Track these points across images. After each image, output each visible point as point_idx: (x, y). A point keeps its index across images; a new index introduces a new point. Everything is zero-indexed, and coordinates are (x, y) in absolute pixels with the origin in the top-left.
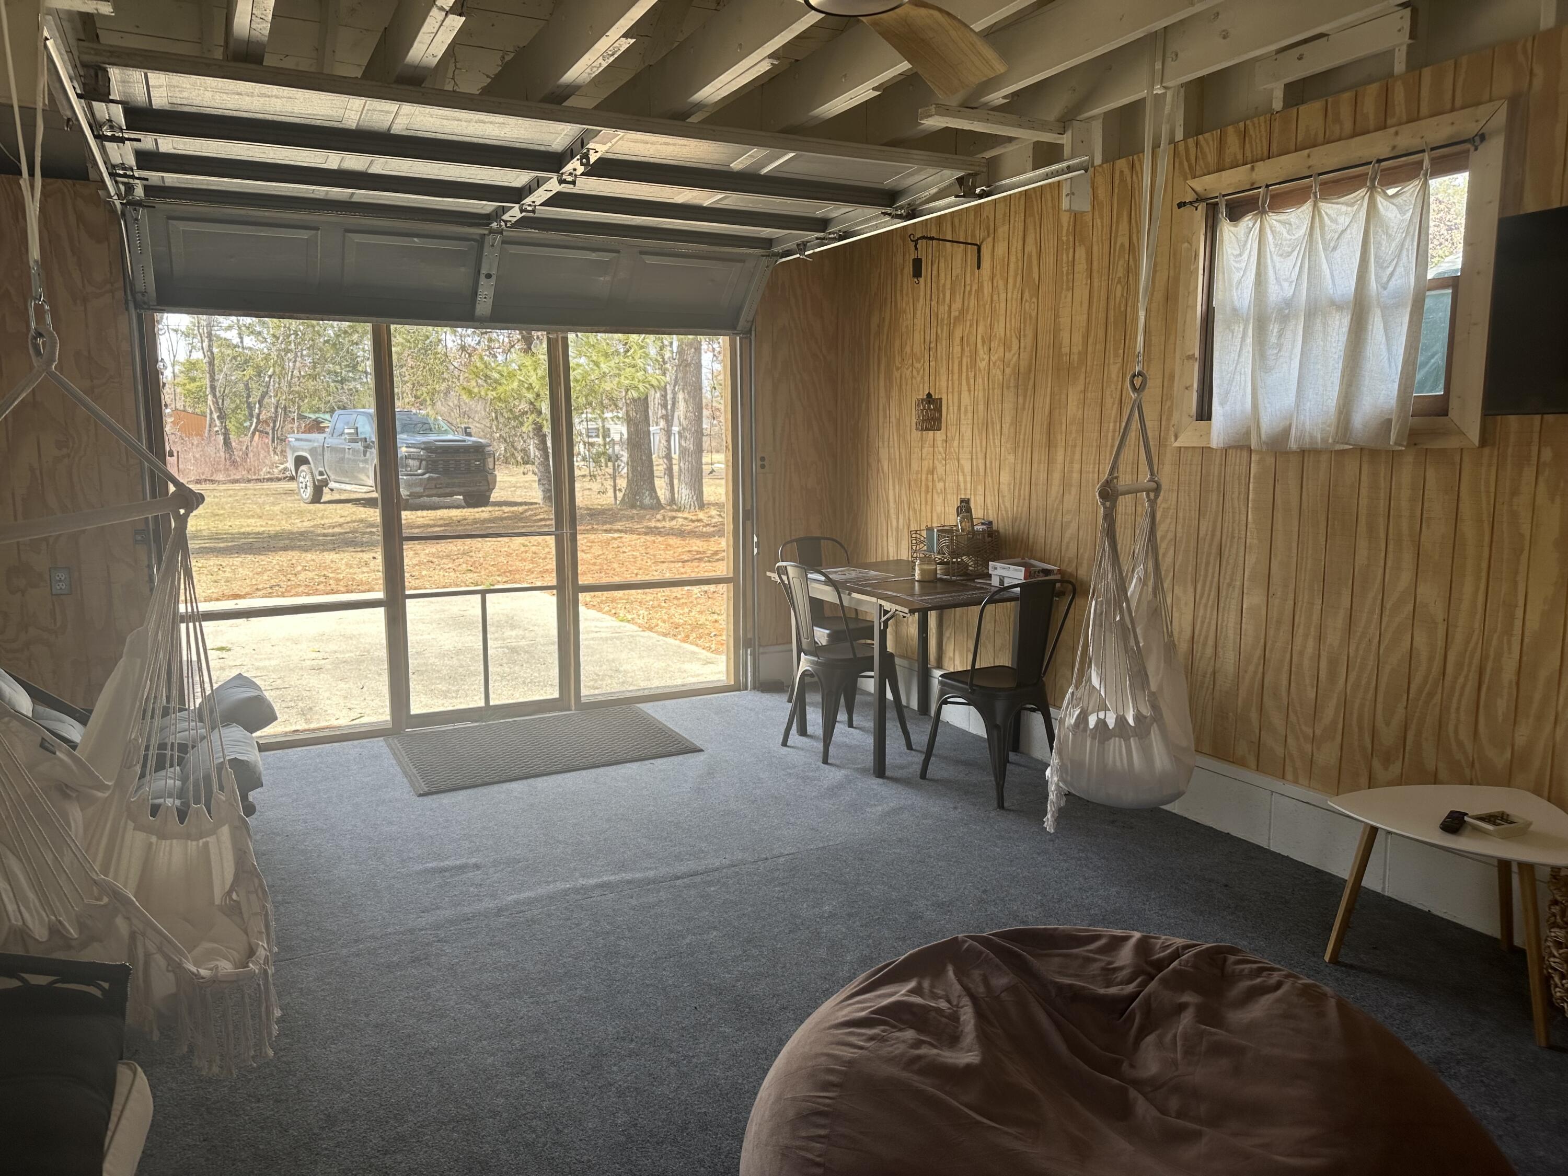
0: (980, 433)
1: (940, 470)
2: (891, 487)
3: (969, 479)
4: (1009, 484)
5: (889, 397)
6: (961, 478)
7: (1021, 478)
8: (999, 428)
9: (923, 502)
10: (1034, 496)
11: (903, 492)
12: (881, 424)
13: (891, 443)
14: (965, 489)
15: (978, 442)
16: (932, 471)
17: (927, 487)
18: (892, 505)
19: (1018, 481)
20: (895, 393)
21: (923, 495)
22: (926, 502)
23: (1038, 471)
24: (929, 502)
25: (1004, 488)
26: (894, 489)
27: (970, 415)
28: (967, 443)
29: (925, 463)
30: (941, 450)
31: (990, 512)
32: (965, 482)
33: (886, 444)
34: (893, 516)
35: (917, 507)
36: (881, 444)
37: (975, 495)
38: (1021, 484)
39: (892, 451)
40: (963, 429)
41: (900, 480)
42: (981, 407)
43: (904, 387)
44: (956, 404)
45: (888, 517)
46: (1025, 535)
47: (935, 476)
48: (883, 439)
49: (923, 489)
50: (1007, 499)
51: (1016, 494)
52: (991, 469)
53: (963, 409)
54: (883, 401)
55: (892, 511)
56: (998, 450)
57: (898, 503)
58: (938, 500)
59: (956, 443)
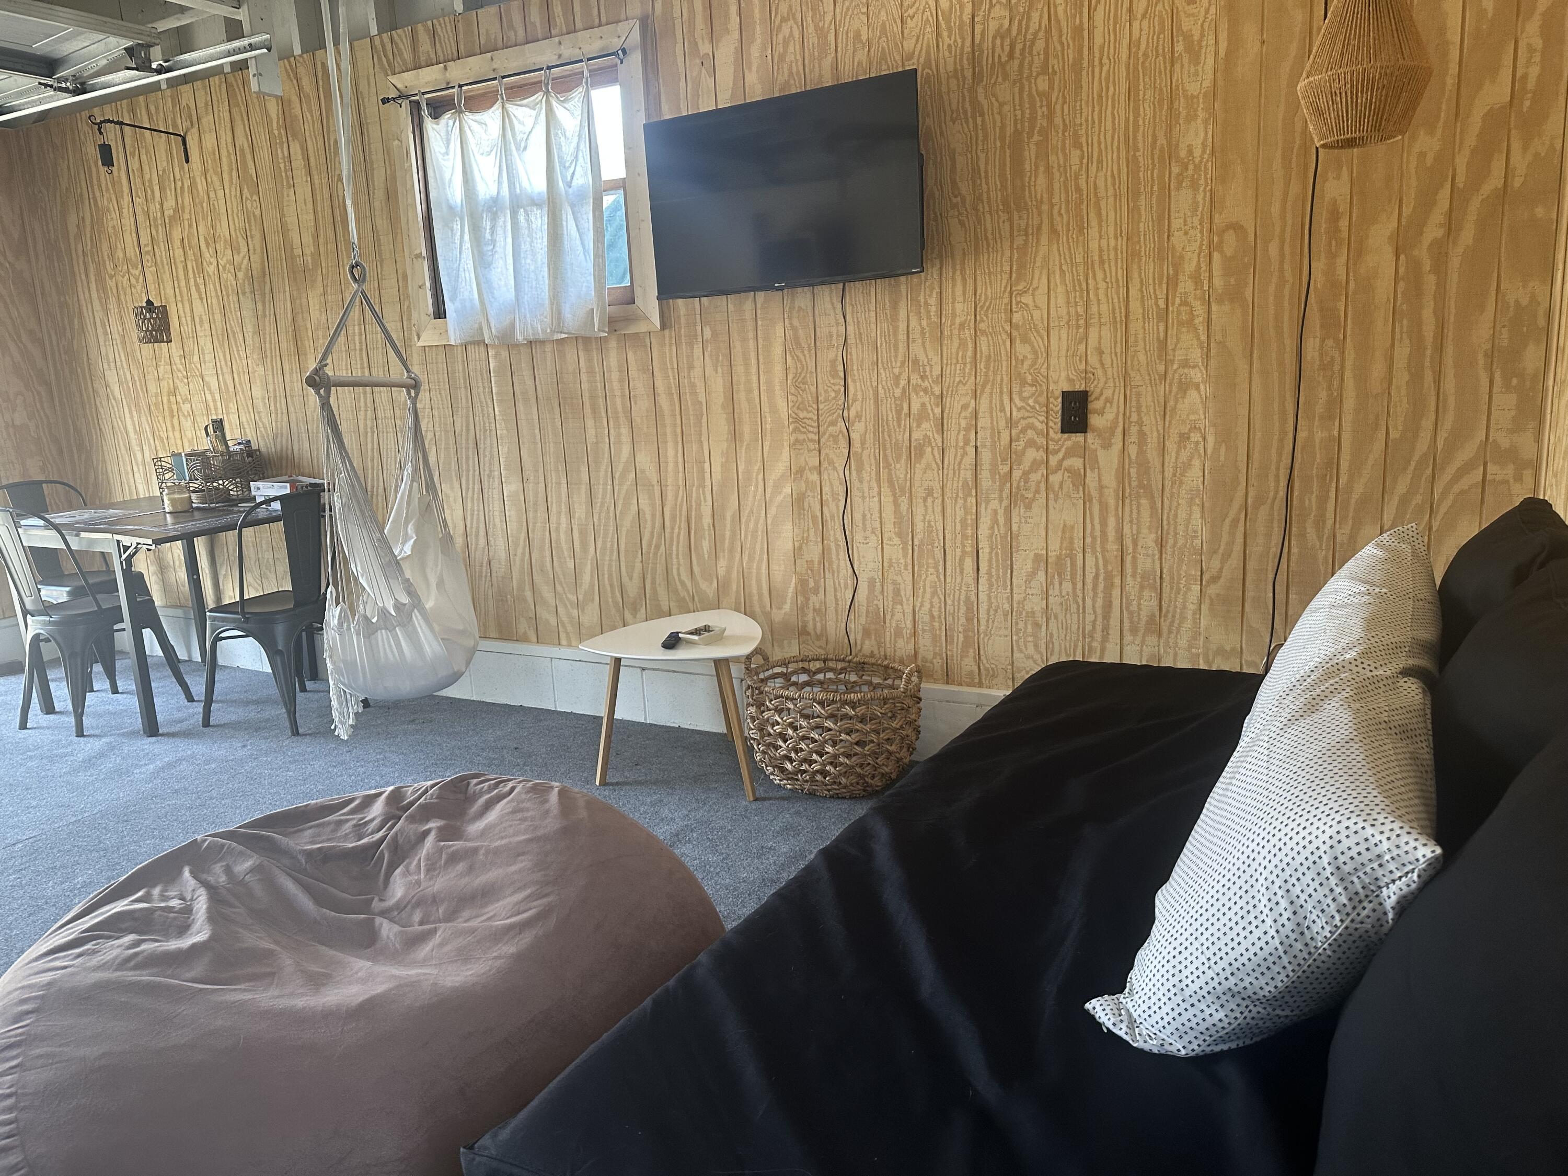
0: (222, 346)
1: (183, 389)
2: (127, 415)
3: (217, 396)
4: (264, 398)
5: (106, 311)
6: (209, 397)
7: (275, 390)
8: (241, 338)
9: (170, 428)
10: (291, 409)
11: (143, 419)
12: (102, 343)
13: (118, 364)
14: (216, 409)
15: (221, 354)
16: (174, 392)
17: (171, 411)
18: (132, 435)
19: (271, 394)
20: (112, 305)
21: (168, 419)
22: (173, 427)
23: (292, 382)
24: (177, 428)
25: (259, 403)
26: (132, 417)
27: (207, 326)
28: (209, 357)
29: (164, 384)
30: (180, 367)
31: (248, 431)
32: (214, 401)
33: (113, 365)
34: (136, 448)
35: (164, 435)
36: (106, 366)
37: (228, 414)
38: (275, 397)
39: (121, 372)
40: (201, 342)
41: (137, 406)
42: (218, 317)
43: (122, 297)
44: (189, 314)
45: (129, 448)
46: (290, 452)
47: (179, 398)
48: (108, 359)
49: (167, 413)
50: (263, 415)
51: (273, 408)
52: (241, 384)
53: (197, 319)
54: (99, 315)
55: (134, 443)
56: (244, 362)
57: (139, 433)
58: (187, 424)
59: (196, 358)
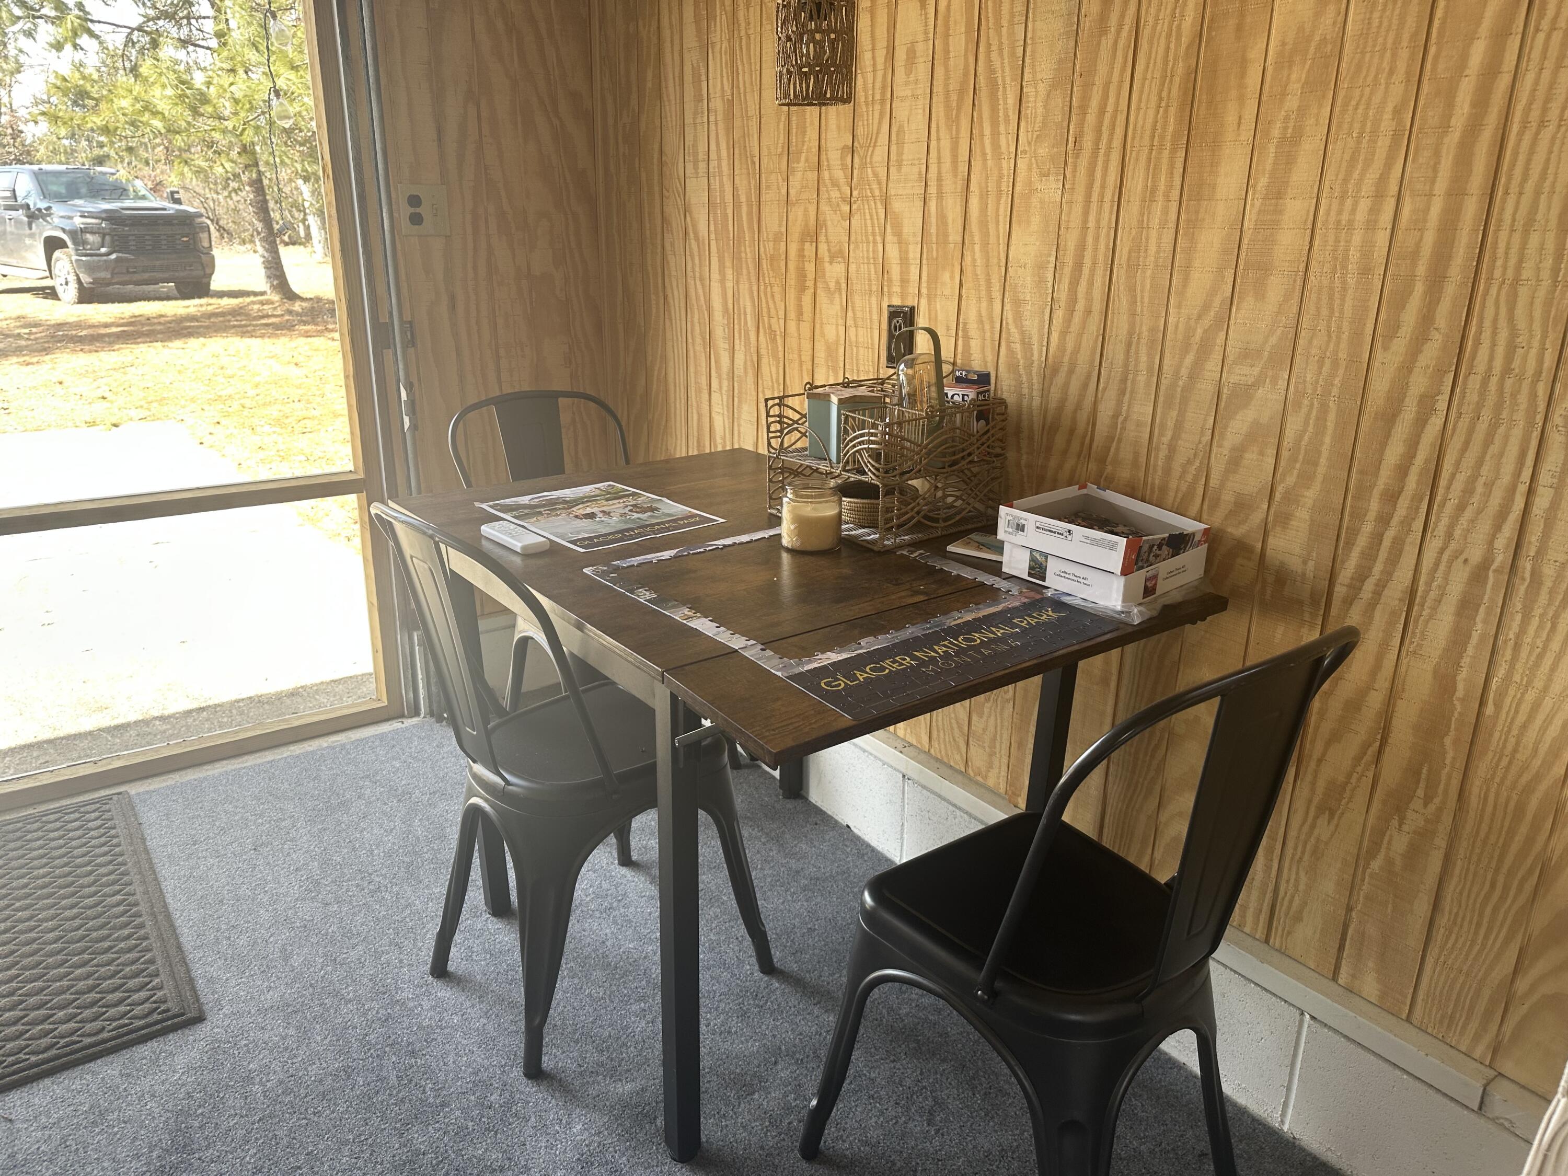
0: (953, 121)
1: (835, 229)
2: (715, 276)
3: (914, 252)
4: (1040, 267)
5: (706, 47)
6: (893, 252)
7: (1081, 247)
8: (1012, 100)
9: (792, 315)
10: (1121, 301)
11: (744, 287)
12: (689, 120)
13: (713, 164)
14: (904, 281)
15: (946, 144)
16: (813, 234)
17: (802, 276)
18: (718, 315)
19: (1069, 259)
20: (719, 35)
21: (792, 294)
22: (800, 313)
23: (1142, 226)
24: (807, 315)
25: (1024, 278)
26: (723, 281)
27: (922, 69)
28: (913, 151)
29: (797, 213)
30: (839, 175)
31: (975, 345)
32: (904, 261)
33: (702, 166)
34: (722, 345)
35: (778, 326)
36: (690, 167)
37: (930, 298)
38: (1078, 265)
39: (716, 184)
40: (901, 111)
41: (736, 257)
42: (959, 42)
43: (741, 14)
44: (882, 43)
45: (710, 343)
46: (1083, 416)
47: (823, 247)
48: (696, 154)
49: (792, 281)
50: (1028, 310)
51: (1063, 295)
52: (983, 224)
53: (901, 54)
54: (692, 57)
55: (720, 332)
56: (1007, 166)
57: (732, 316)
58: (830, 309)
59: (880, 154)
